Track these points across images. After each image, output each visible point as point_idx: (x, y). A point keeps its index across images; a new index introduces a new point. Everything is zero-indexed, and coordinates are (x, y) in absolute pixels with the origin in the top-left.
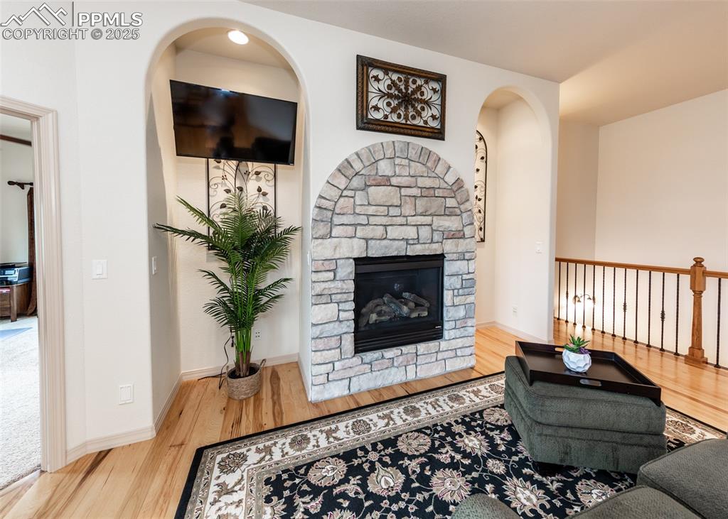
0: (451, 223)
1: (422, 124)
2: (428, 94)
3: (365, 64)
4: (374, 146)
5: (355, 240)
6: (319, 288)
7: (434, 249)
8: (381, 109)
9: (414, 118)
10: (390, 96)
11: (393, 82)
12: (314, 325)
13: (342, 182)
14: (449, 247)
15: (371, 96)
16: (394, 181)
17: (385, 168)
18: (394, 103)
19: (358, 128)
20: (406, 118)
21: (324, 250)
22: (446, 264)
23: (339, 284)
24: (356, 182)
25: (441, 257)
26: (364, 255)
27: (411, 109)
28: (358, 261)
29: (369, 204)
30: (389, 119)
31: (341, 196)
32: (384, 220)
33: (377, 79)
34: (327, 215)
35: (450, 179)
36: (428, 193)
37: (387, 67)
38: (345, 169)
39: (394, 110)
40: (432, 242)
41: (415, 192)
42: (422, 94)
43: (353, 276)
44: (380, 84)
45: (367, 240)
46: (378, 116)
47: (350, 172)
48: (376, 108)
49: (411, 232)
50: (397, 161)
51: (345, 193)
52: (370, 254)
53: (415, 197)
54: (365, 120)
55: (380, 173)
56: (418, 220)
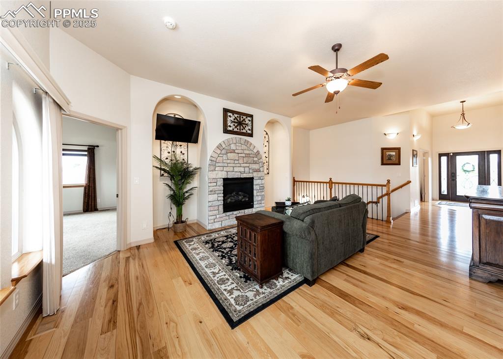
0: (256, 166)
1: (245, 132)
2: (247, 122)
3: (226, 111)
4: (229, 139)
5: (223, 172)
6: (211, 189)
7: (250, 176)
8: (231, 127)
9: (242, 130)
10: (234, 122)
11: (235, 117)
12: (209, 202)
13: (219, 152)
14: (255, 175)
15: (228, 122)
16: (236, 151)
17: (233, 147)
18: (236, 124)
19: (224, 133)
20: (240, 130)
21: (213, 175)
22: (254, 181)
23: (218, 187)
24: (223, 152)
25: (252, 179)
26: (226, 177)
27: (241, 127)
28: (224, 179)
29: (228, 159)
30: (234, 130)
31: (218, 156)
32: (233, 165)
33: (230, 116)
34: (214, 163)
35: (255, 151)
36: (248, 156)
37: (233, 112)
38: (219, 147)
39: (236, 127)
40: (249, 173)
41: (244, 155)
42: (245, 122)
43: (222, 185)
44: (231, 118)
45: (227, 172)
46: (231, 129)
47: (221, 148)
48: (230, 126)
49: (242, 169)
50: (237, 144)
51: (220, 155)
52: (229, 177)
53: (243, 157)
54: (226, 131)
55: (232, 148)
56: (245, 165)
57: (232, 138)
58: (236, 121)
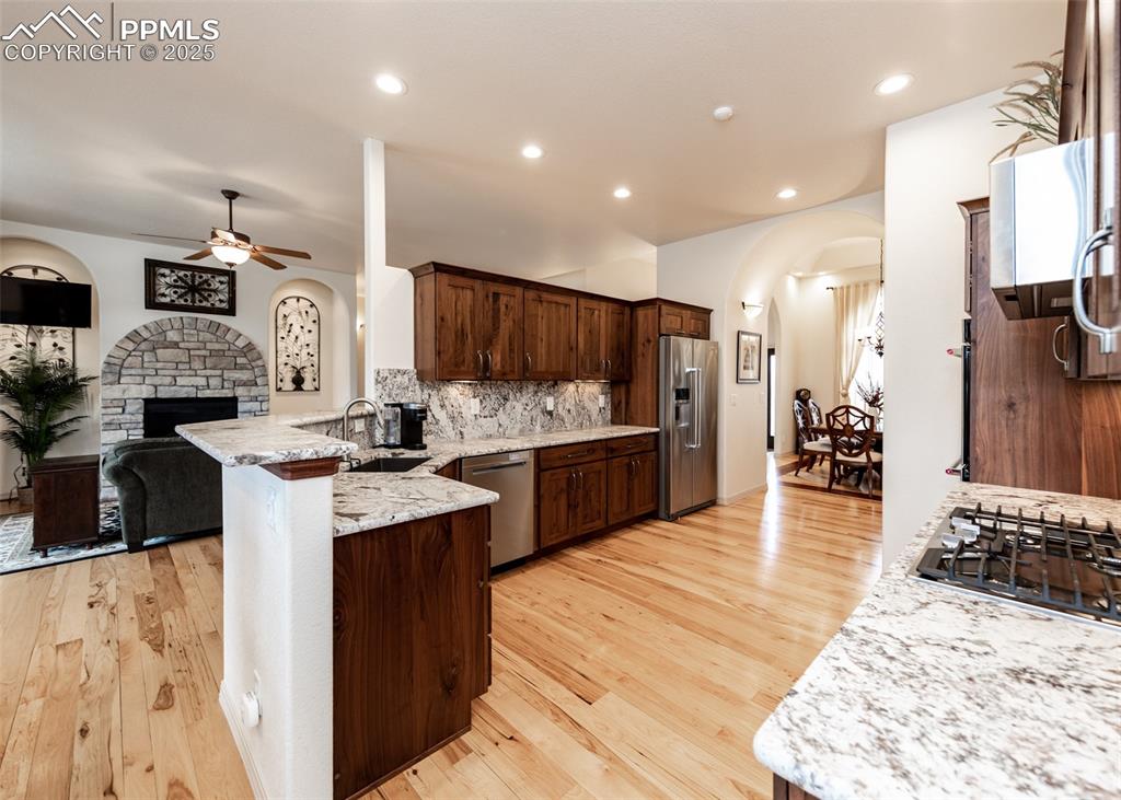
0: (244, 376)
1: (209, 305)
2: (215, 284)
3: (152, 266)
4: (162, 320)
5: (144, 387)
6: (107, 419)
7: (227, 393)
8: (169, 296)
9: (200, 301)
10: (178, 287)
11: (179, 277)
12: (104, 445)
13: (130, 346)
14: (240, 391)
16: (181, 345)
17: (172, 336)
18: (180, 291)
19: (147, 308)
20: (193, 301)
21: (115, 392)
22: (239, 404)
23: (128, 417)
24: (143, 346)
25: (234, 400)
26: (153, 396)
27: (197, 295)
28: (147, 401)
29: (157, 361)
30: (177, 302)
31: (129, 355)
32: (173, 373)
33: (163, 275)
34: (115, 370)
35: (240, 343)
36: (220, 354)
37: (173, 266)
38: (133, 337)
39: (180, 297)
40: (223, 388)
41: (203, 352)
42: (210, 285)
43: (142, 411)
44: (166, 279)
45: (156, 386)
46: (167, 300)
47: (138, 339)
48: (163, 295)
49: (201, 381)
50: (185, 331)
51: (133, 353)
52: (159, 396)
53: (205, 357)
54: (152, 302)
55: (168, 339)
56: (208, 372)
57: (170, 319)
58: (179, 283)
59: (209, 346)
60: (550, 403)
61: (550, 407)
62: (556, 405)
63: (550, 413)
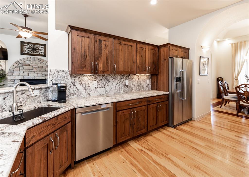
1: (38, 54)
2: (40, 48)
3: (22, 43)
4: (25, 58)
5: (20, 76)
6: (10, 85)
7: (43, 78)
8: (27, 51)
9: (36, 53)
11: (30, 46)
13: (16, 65)
14: (47, 78)
16: (30, 65)
17: (28, 62)
18: (30, 50)
19: (21, 55)
20: (34, 53)
21: (11, 78)
22: (47, 81)
24: (20, 65)
25: (45, 80)
26: (23, 79)
27: (35, 51)
29: (24, 69)
30: (29, 53)
31: (16, 68)
32: (28, 72)
33: (26, 46)
34: (12, 72)
36: (41, 67)
37: (28, 43)
39: (30, 51)
40: (42, 76)
42: (39, 48)
45: (23, 76)
47: (18, 63)
48: (25, 51)
49: (36, 75)
50: (32, 61)
51: (17, 67)
52: (24, 79)
53: (37, 68)
54: (22, 53)
55: (27, 63)
56: (38, 72)
57: (27, 58)
58: (30, 48)
59: (38, 65)
60: (127, 83)
61: (127, 84)
62: (129, 83)
63: (127, 86)
